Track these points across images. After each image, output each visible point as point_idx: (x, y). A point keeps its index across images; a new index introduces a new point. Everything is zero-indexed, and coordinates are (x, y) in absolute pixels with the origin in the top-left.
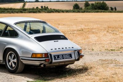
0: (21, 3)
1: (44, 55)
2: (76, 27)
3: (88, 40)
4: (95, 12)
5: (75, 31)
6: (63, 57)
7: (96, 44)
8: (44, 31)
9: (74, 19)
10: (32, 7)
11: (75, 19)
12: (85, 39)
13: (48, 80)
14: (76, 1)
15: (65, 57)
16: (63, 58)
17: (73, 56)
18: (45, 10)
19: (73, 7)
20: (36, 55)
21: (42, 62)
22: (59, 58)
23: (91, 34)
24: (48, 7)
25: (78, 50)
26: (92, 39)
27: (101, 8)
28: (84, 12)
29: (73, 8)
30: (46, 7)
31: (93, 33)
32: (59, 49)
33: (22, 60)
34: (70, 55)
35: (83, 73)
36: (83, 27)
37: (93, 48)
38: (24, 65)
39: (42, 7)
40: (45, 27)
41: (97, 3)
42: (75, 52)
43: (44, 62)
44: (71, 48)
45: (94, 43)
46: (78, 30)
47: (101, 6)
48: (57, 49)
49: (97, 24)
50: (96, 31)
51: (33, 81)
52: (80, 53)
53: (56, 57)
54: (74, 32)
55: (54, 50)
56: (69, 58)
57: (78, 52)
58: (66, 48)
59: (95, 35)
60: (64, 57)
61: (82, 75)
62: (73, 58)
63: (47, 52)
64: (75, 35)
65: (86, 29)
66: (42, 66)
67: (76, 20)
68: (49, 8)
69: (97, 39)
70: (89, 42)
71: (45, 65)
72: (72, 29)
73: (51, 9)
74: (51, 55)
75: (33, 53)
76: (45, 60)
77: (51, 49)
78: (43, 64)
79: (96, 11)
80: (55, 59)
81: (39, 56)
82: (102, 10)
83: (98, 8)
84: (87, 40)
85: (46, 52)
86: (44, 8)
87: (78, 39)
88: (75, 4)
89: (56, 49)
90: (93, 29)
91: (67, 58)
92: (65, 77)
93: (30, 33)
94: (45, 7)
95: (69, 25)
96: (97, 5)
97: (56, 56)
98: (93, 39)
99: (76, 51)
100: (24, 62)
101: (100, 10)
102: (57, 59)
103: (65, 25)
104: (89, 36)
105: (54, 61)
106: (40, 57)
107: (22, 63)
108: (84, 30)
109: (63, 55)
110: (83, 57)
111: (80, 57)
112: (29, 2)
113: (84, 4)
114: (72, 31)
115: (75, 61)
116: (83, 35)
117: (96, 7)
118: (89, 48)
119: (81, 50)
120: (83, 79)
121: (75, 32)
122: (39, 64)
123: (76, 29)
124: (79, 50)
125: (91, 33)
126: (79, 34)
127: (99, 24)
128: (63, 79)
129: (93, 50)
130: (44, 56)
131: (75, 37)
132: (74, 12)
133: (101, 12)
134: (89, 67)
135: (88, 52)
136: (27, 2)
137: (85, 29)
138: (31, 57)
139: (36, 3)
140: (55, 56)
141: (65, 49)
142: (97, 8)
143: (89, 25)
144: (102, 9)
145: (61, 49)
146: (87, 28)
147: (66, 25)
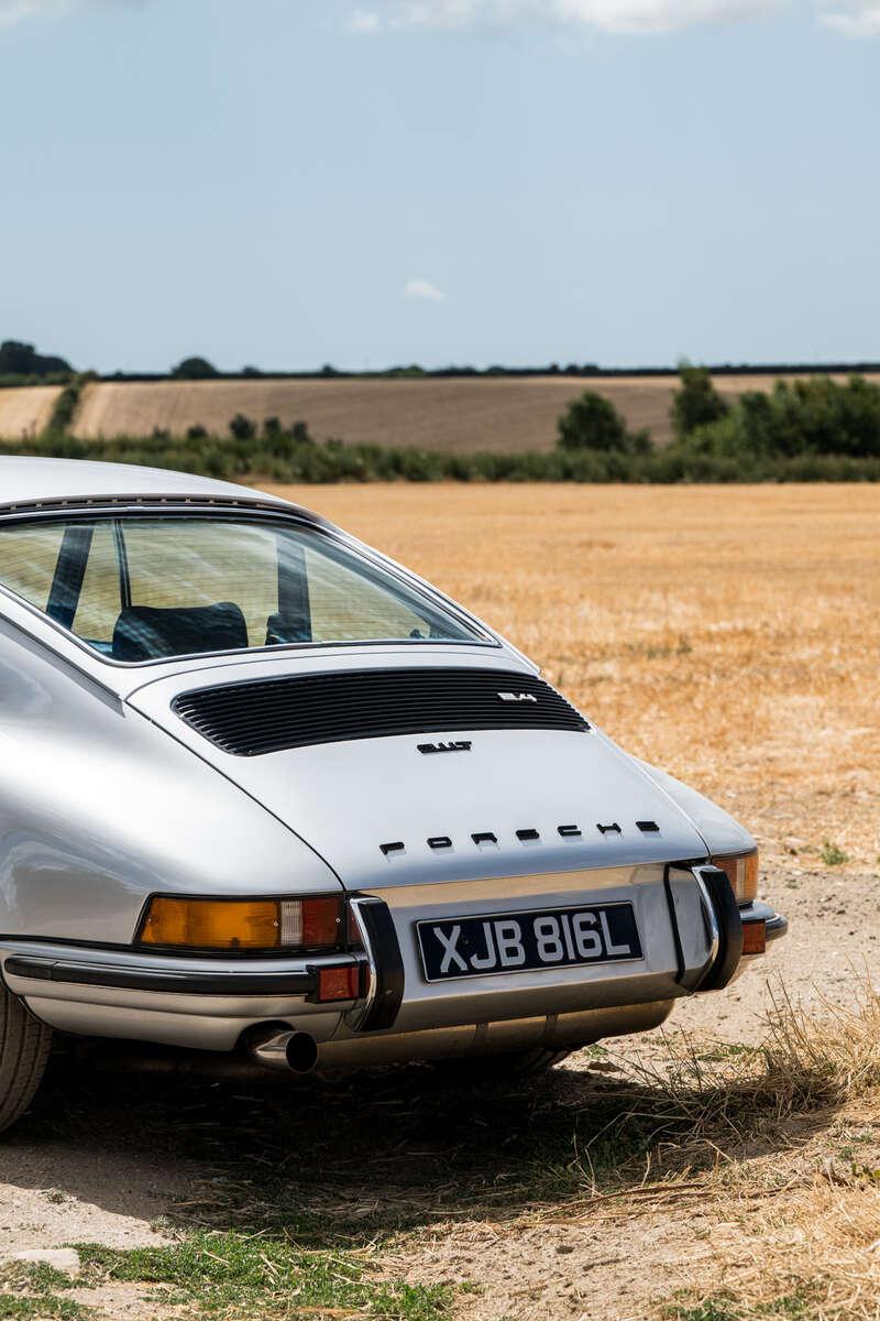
0: (34, 384)
1: (291, 911)
2: (608, 617)
3: (757, 752)
4: (782, 481)
5: (603, 653)
6: (529, 941)
7: (849, 794)
8: (291, 627)
9: (585, 537)
10: (149, 432)
11: (590, 545)
12: (719, 742)
13: (351, 1227)
14: (591, 371)
15: (554, 938)
16: (533, 962)
17: (653, 929)
18: (276, 453)
19: (563, 429)
20: (193, 922)
21: (275, 1005)
22: (484, 955)
23: (786, 689)
24: (311, 432)
25: (713, 859)
26: (797, 744)
27: (844, 436)
28: (672, 475)
29: (556, 436)
30: (287, 423)
31: (801, 678)
32: (477, 838)
33: (15, 982)
34: (621, 924)
35: (774, 1142)
36: (681, 615)
37: (839, 839)
38: (45, 1045)
39: (241, 428)
40: (302, 581)
41: (802, 391)
42: (676, 876)
43: (297, 1001)
44: (631, 832)
45: (829, 781)
46: (632, 652)
47: (846, 419)
48: (463, 847)
49: (827, 590)
50: (827, 657)
51: (157, 1241)
52: (739, 892)
53: (450, 945)
54: (595, 670)
55: (417, 852)
56: (604, 957)
57: (719, 886)
58: (567, 831)
59: (822, 702)
60: (542, 940)
61: (768, 1166)
62: (657, 961)
63: (332, 885)
64: (606, 699)
65: (722, 637)
66: (272, 1052)
67: (596, 553)
68: (318, 434)
69: (856, 746)
70: (775, 774)
71: (302, 1047)
72: (568, 636)
73: (334, 445)
74: (379, 916)
75: (153, 897)
76: (307, 985)
77: (386, 848)
78: (286, 1026)
79: (798, 462)
80: (432, 969)
81: (230, 926)
82: (854, 463)
83: (811, 437)
84: (743, 752)
85: (316, 881)
86: (260, 433)
87: (645, 737)
88: (578, 397)
89: (447, 842)
90: (794, 635)
91: (580, 960)
92: (562, 1193)
93: (125, 649)
94: (272, 425)
95: (538, 600)
96: (804, 411)
97: (447, 928)
98: (808, 737)
99: (685, 865)
100: (50, 1002)
101: (832, 462)
102: (454, 970)
103: (488, 596)
104: (761, 712)
105: (416, 993)
106: (246, 935)
107: (26, 1011)
108: (700, 649)
109: (526, 920)
110: (775, 946)
111: (738, 943)
112: (119, 378)
113: (670, 402)
114: (569, 661)
115: (669, 997)
116: (698, 703)
117: (788, 432)
118: (794, 842)
119: (750, 854)
120: (799, 1235)
121: (609, 668)
122: (237, 1024)
123: (612, 636)
124: (729, 859)
125: (775, 677)
126: (649, 694)
127: (849, 590)
128: (535, 1219)
129: (836, 859)
130: (291, 936)
131: (612, 714)
132: (568, 475)
133: (848, 476)
134: (848, 1063)
135: (792, 885)
136: (92, 377)
137: (710, 638)
138: (138, 947)
139: (188, 386)
140: (426, 934)
141: (550, 839)
142: (803, 441)
143: (747, 597)
144: (856, 452)
145: (508, 844)
146: (725, 625)
147: (498, 600)
